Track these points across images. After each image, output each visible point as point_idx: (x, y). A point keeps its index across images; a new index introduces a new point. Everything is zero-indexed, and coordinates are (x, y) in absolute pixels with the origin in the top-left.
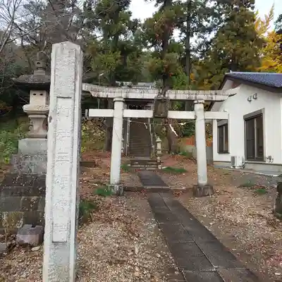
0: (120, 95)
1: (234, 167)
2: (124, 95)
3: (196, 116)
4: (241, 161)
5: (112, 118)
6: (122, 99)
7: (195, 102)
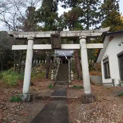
0: (31, 35)
1: (114, 85)
2: (33, 36)
3: (81, 47)
4: (118, 82)
5: (26, 50)
6: (32, 38)
7: (80, 38)
